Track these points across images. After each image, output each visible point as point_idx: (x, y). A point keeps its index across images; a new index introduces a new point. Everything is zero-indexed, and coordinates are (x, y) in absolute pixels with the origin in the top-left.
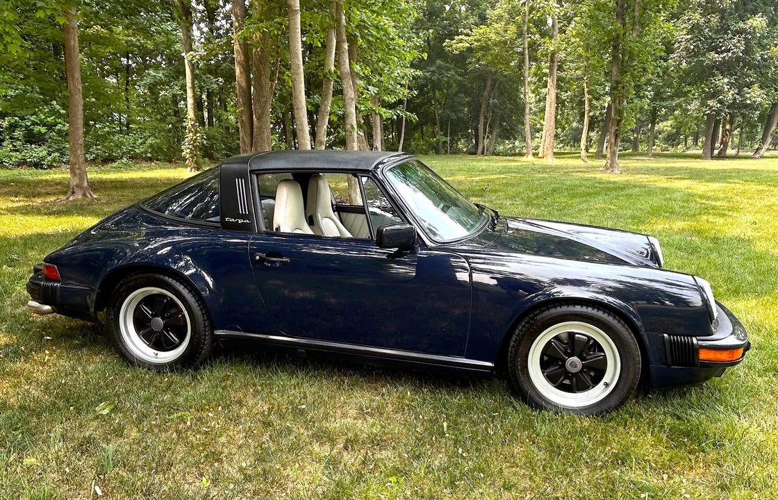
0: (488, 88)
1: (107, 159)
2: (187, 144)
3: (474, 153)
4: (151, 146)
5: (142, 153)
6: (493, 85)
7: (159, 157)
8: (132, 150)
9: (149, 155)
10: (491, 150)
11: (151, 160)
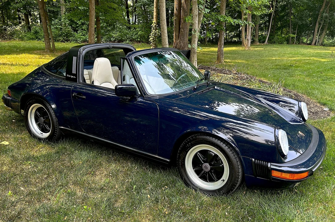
0: (323, 7)
1: (120, 41)
2: (152, 35)
3: (310, 44)
4: (140, 35)
5: (136, 38)
6: (326, 5)
7: (143, 41)
8: (131, 37)
9: (139, 40)
10: (321, 42)
11: (139, 42)
